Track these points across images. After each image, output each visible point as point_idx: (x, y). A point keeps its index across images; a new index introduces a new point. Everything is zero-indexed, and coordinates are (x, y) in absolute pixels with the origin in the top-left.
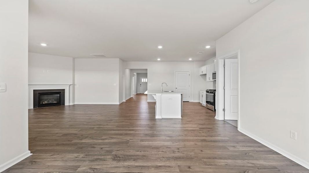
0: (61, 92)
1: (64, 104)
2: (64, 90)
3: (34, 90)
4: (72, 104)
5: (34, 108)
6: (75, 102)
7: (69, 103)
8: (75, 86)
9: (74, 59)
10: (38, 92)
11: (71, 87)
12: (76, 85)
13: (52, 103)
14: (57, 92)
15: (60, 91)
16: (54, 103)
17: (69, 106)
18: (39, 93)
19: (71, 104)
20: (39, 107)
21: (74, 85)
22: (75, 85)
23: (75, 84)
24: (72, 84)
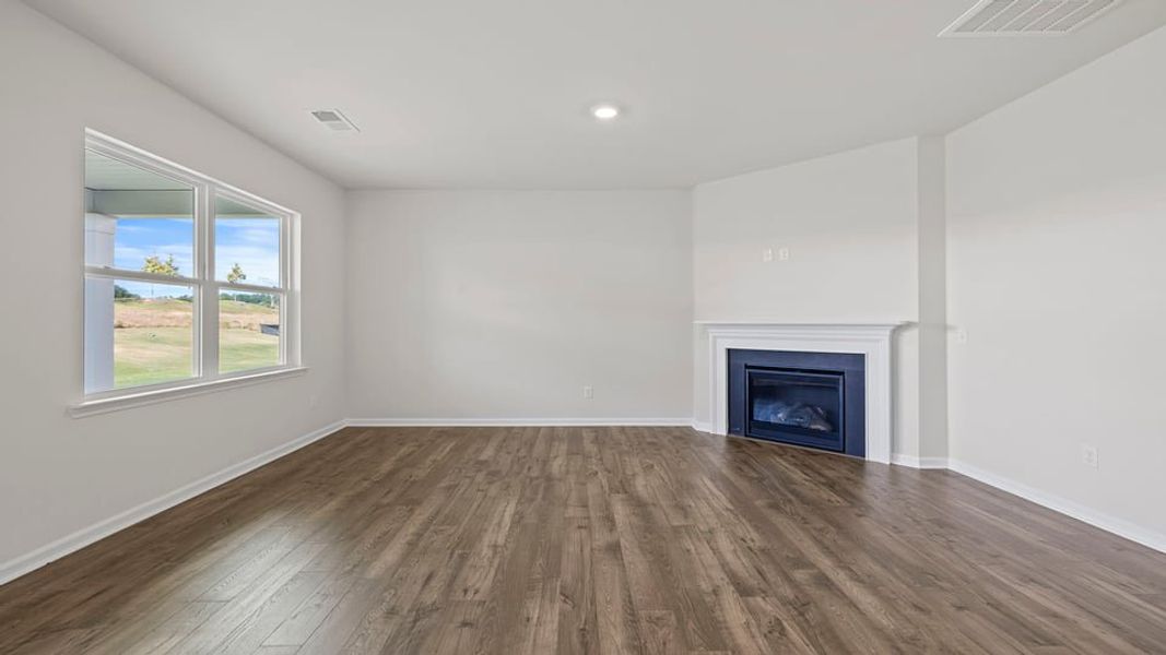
0: (842, 373)
2: (859, 359)
3: (728, 350)
4: (917, 466)
5: (730, 431)
6: (946, 455)
8: (950, 336)
11: (910, 343)
13: (806, 425)
14: (824, 368)
15: (842, 368)
16: (819, 430)
18: (747, 367)
19: (910, 460)
20: (746, 436)
21: (934, 327)
23: (950, 321)
24: (915, 319)
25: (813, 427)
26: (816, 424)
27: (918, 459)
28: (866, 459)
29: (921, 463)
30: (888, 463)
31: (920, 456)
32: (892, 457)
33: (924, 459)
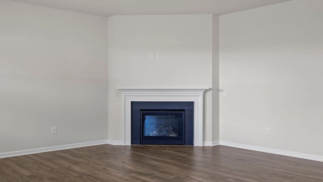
0: (184, 110)
1: (191, 142)
2: (192, 104)
3: (132, 102)
4: (211, 145)
5: (132, 143)
6: (219, 140)
7: (204, 140)
8: (221, 94)
9: (216, 16)
10: (139, 108)
11: (209, 95)
12: (222, 91)
13: (167, 135)
14: (176, 108)
15: (184, 108)
16: (172, 137)
17: (204, 149)
18: (141, 110)
19: (209, 143)
20: (140, 144)
21: (216, 90)
22: (218, 90)
23: (221, 87)
24: (211, 87)
25: (170, 135)
26: (171, 134)
27: (212, 142)
28: (194, 146)
29: (213, 144)
30: (202, 146)
31: (212, 141)
32: (203, 143)
33: (213, 142)
